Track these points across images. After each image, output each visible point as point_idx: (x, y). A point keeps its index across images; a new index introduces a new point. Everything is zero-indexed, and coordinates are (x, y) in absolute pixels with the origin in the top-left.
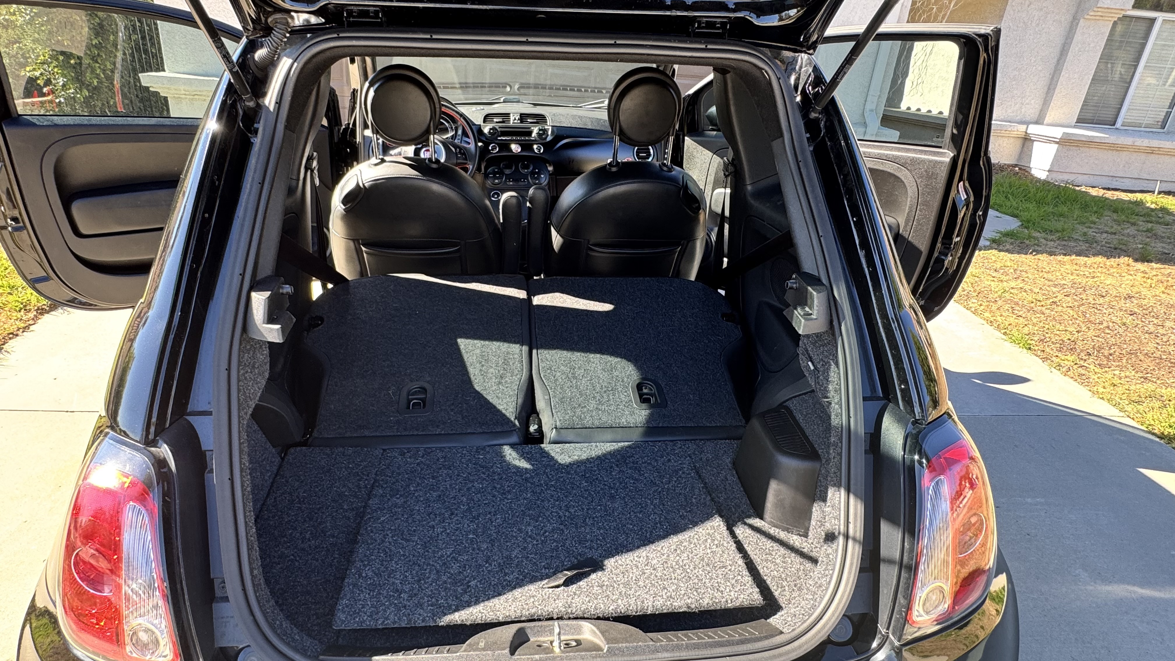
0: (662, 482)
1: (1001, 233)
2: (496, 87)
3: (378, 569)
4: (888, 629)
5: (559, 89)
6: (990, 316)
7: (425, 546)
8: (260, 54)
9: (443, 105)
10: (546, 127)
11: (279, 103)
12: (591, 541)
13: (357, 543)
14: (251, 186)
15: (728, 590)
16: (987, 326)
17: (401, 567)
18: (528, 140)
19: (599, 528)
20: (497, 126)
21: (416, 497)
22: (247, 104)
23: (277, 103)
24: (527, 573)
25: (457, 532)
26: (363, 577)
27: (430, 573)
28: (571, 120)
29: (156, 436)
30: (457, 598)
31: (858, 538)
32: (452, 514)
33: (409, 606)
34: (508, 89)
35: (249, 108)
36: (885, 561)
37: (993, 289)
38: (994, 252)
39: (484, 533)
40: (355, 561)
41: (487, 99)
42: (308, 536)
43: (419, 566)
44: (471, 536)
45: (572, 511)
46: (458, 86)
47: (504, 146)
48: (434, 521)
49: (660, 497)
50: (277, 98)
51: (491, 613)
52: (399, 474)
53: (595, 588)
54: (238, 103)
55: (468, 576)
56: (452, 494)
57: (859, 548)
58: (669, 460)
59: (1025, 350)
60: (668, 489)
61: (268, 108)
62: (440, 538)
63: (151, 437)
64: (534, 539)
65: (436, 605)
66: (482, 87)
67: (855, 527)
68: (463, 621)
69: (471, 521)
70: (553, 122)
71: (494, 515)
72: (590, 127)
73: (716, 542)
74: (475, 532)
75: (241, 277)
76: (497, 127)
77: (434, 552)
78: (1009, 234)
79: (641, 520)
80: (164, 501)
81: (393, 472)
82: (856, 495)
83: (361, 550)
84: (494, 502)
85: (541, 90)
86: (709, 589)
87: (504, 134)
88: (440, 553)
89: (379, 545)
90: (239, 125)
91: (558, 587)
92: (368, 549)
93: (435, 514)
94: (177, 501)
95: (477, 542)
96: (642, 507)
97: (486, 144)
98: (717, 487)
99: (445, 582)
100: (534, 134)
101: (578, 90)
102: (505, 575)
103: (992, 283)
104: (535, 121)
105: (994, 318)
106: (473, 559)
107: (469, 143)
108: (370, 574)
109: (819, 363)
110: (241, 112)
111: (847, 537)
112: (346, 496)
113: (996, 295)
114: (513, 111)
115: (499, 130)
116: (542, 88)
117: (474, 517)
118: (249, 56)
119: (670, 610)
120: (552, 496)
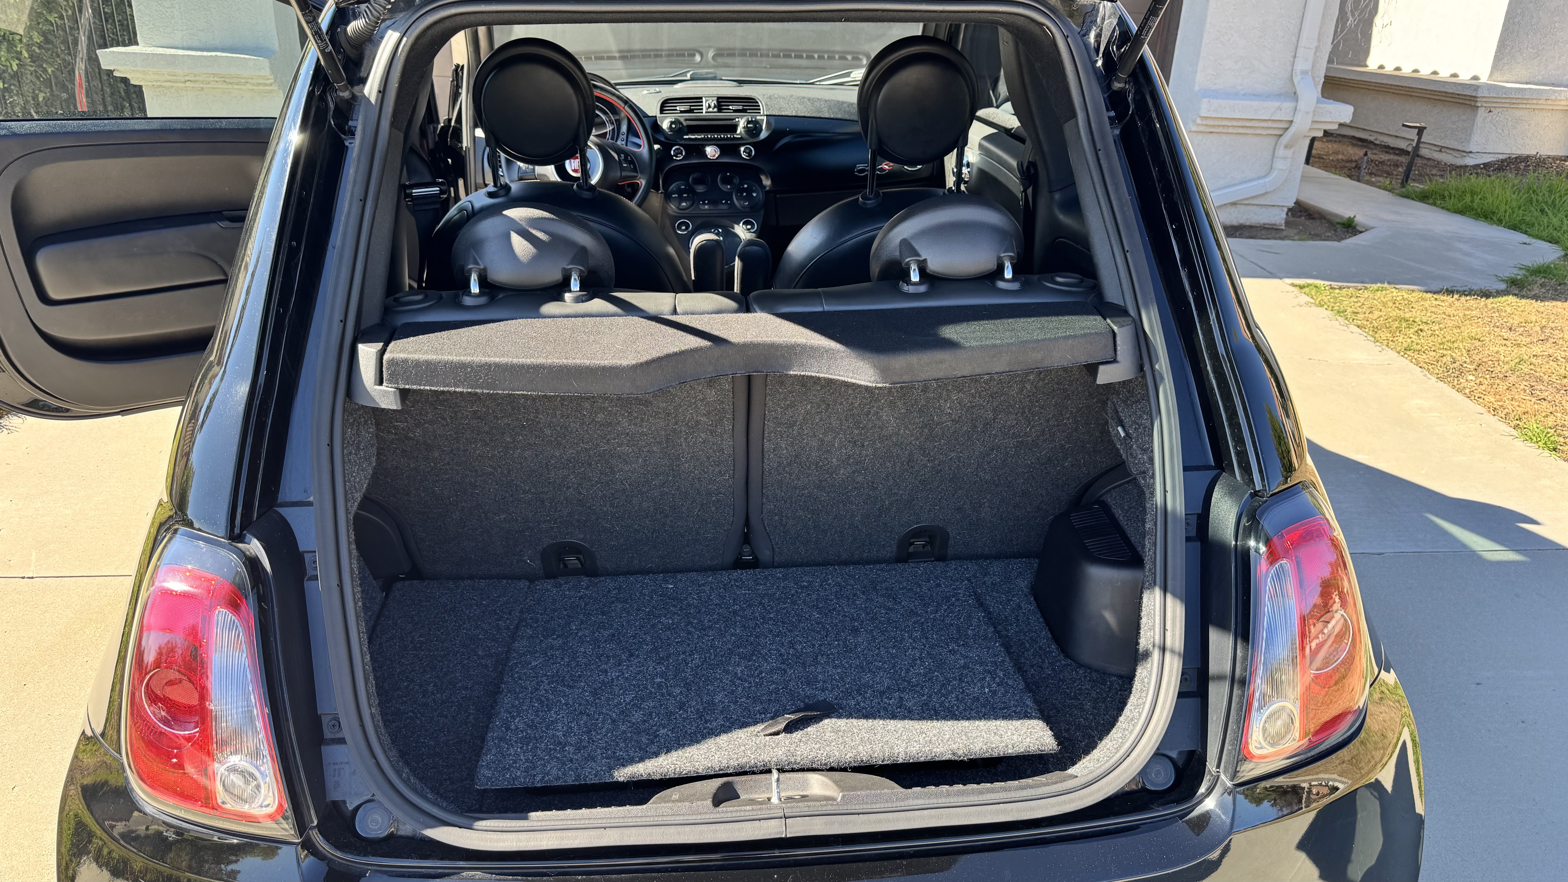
0: (927, 612)
1: (1527, 269)
2: (678, 55)
3: (532, 721)
4: (1218, 766)
5: (778, 56)
6: (1493, 400)
7: (594, 693)
8: (355, 26)
9: (596, 87)
10: (758, 118)
11: (383, 92)
12: (824, 682)
13: (501, 693)
14: (350, 204)
15: (1009, 734)
16: (1489, 418)
17: (563, 717)
18: (730, 139)
19: (835, 667)
20: (682, 117)
21: (580, 638)
22: (341, 94)
23: (380, 92)
24: (736, 720)
25: (639, 677)
26: (512, 730)
27: (603, 723)
28: (796, 105)
29: (242, 529)
30: (640, 749)
31: (1177, 649)
32: (632, 655)
33: (577, 760)
34: (698, 58)
35: (342, 99)
36: (1214, 678)
37: (1502, 358)
38: (1511, 299)
39: (675, 676)
40: (500, 712)
41: (666, 75)
42: (430, 688)
43: (588, 715)
44: (658, 680)
45: (799, 647)
46: (617, 55)
47: (697, 149)
48: (606, 664)
49: (923, 629)
50: (380, 85)
51: (687, 765)
52: (555, 610)
53: (828, 734)
54: (328, 94)
55: (655, 725)
56: (631, 632)
57: (1179, 661)
58: (939, 585)
59: (1547, 453)
60: (934, 619)
61: (368, 100)
62: (615, 683)
63: (237, 531)
64: (746, 681)
65: (613, 758)
66: (656, 56)
67: (1173, 635)
68: (649, 774)
69: (658, 663)
70: (768, 110)
71: (690, 655)
72: (827, 115)
73: (997, 680)
74: (663, 675)
75: (342, 325)
76: (682, 120)
77: (608, 699)
78: (1542, 271)
79: (893, 656)
80: (260, 607)
81: (545, 609)
82: (1175, 595)
83: (506, 700)
84: (689, 639)
85: (750, 59)
86: (984, 733)
87: (692, 129)
88: (616, 701)
89: (532, 693)
90: (330, 122)
91: (777, 733)
92: (517, 698)
93: (607, 657)
94: (276, 610)
95: (667, 687)
96: (897, 641)
97: (667, 146)
98: (1006, 617)
99: (624, 732)
100: (740, 129)
101: (808, 57)
102: (706, 722)
103: (1502, 349)
104: (741, 108)
105: (1500, 404)
106: (661, 705)
107: (639, 146)
108: (521, 726)
109: (1131, 426)
110: (332, 106)
111: (1163, 649)
112: (480, 639)
113: (1506, 367)
114: (706, 93)
115: (685, 124)
116: (751, 55)
117: (663, 658)
118: (339, 30)
119: (929, 758)
120: (772, 631)
